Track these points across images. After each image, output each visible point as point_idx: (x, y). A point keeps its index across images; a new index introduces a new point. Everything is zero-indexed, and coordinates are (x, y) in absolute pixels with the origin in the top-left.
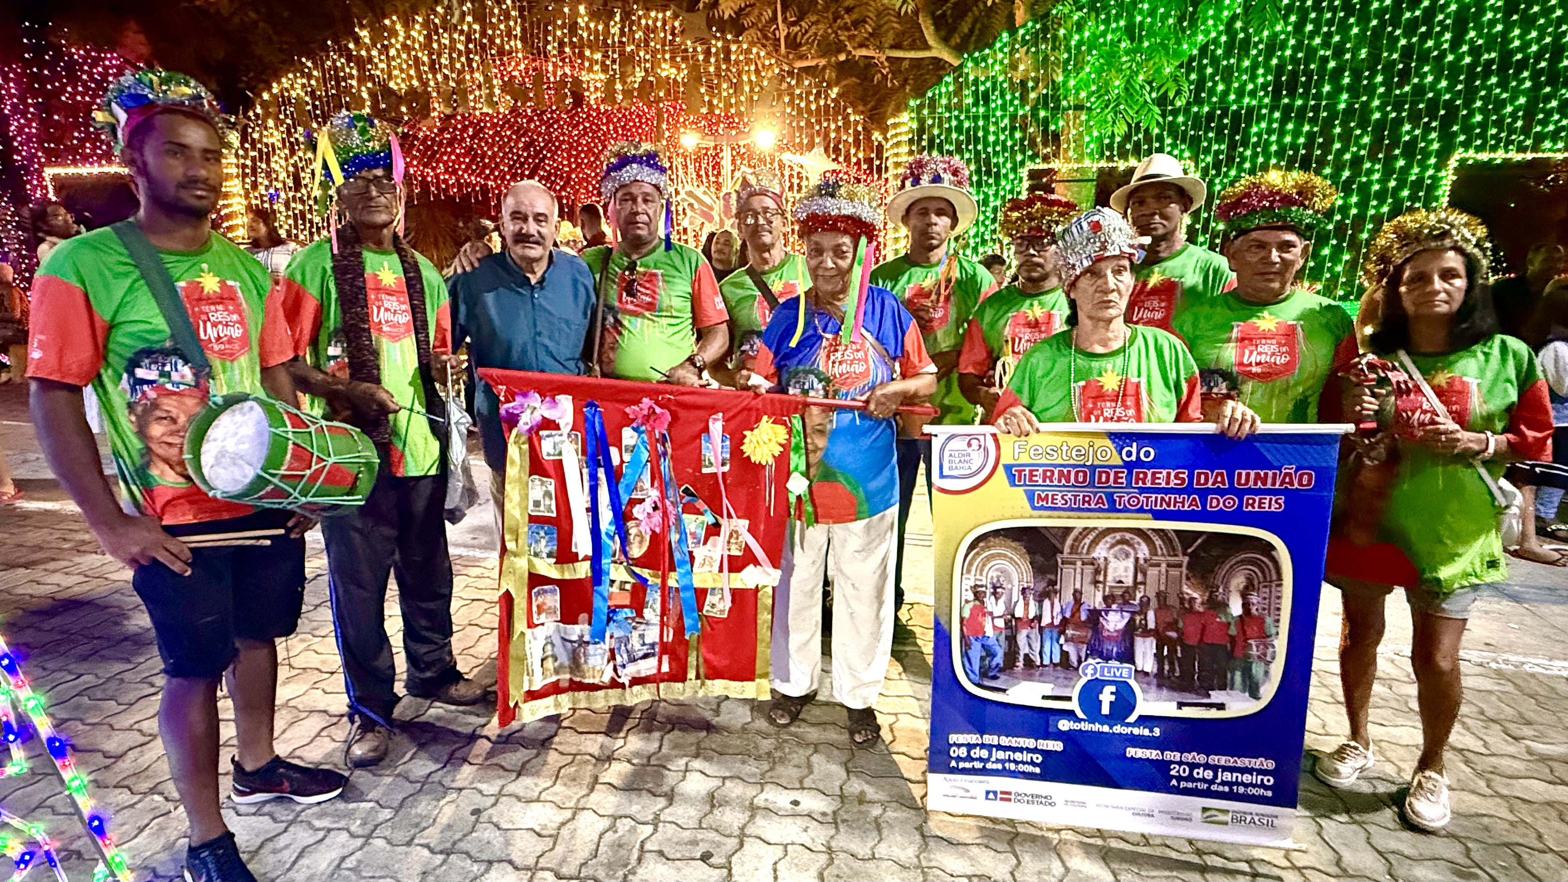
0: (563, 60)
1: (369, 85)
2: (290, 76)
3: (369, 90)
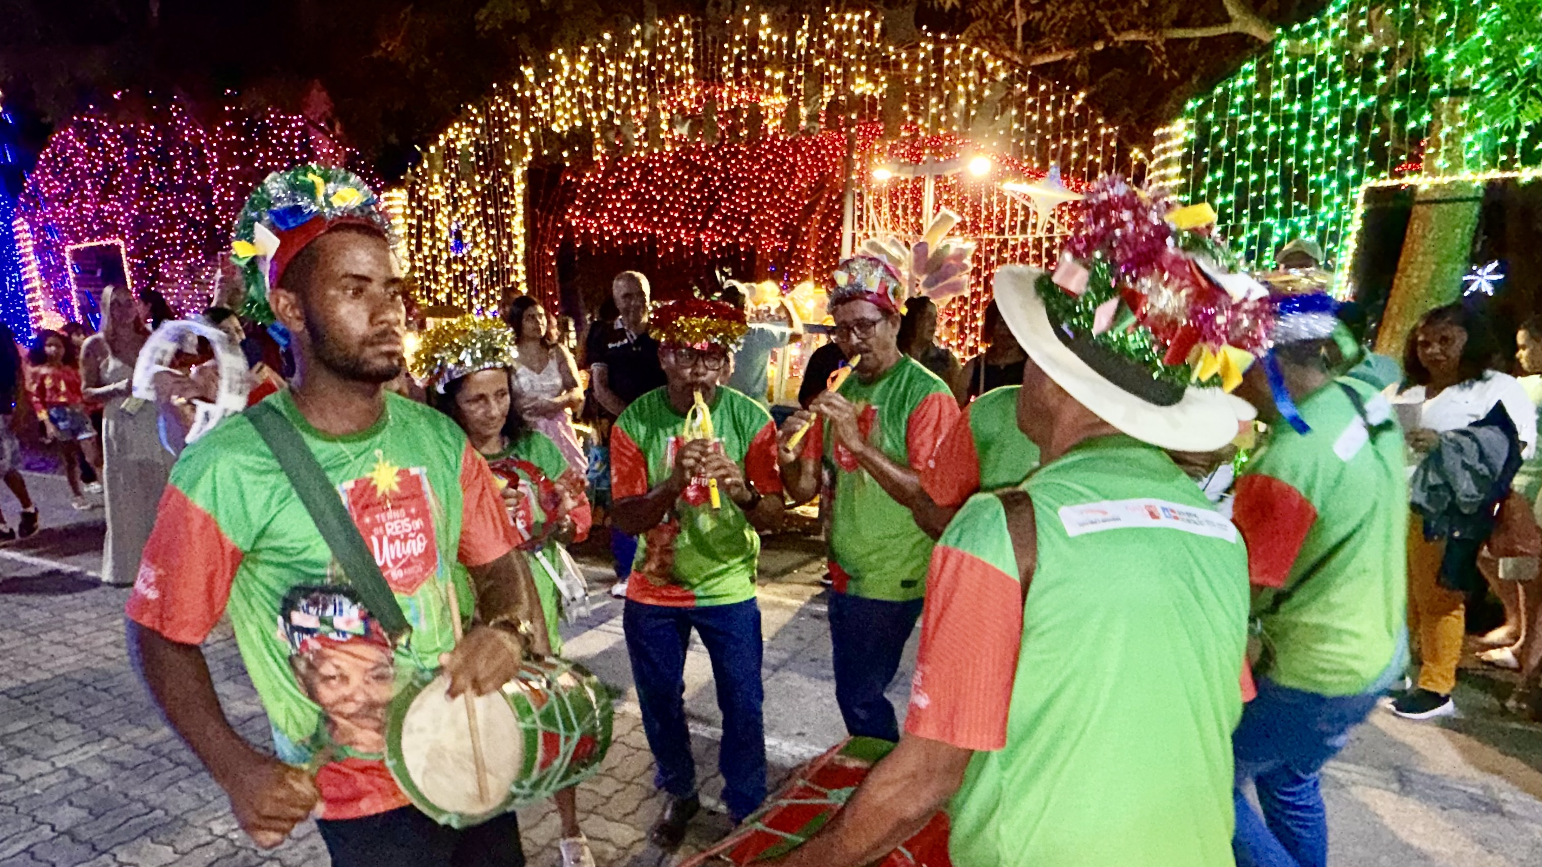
0: (739, 84)
1: (532, 129)
2: (457, 125)
3: (532, 136)
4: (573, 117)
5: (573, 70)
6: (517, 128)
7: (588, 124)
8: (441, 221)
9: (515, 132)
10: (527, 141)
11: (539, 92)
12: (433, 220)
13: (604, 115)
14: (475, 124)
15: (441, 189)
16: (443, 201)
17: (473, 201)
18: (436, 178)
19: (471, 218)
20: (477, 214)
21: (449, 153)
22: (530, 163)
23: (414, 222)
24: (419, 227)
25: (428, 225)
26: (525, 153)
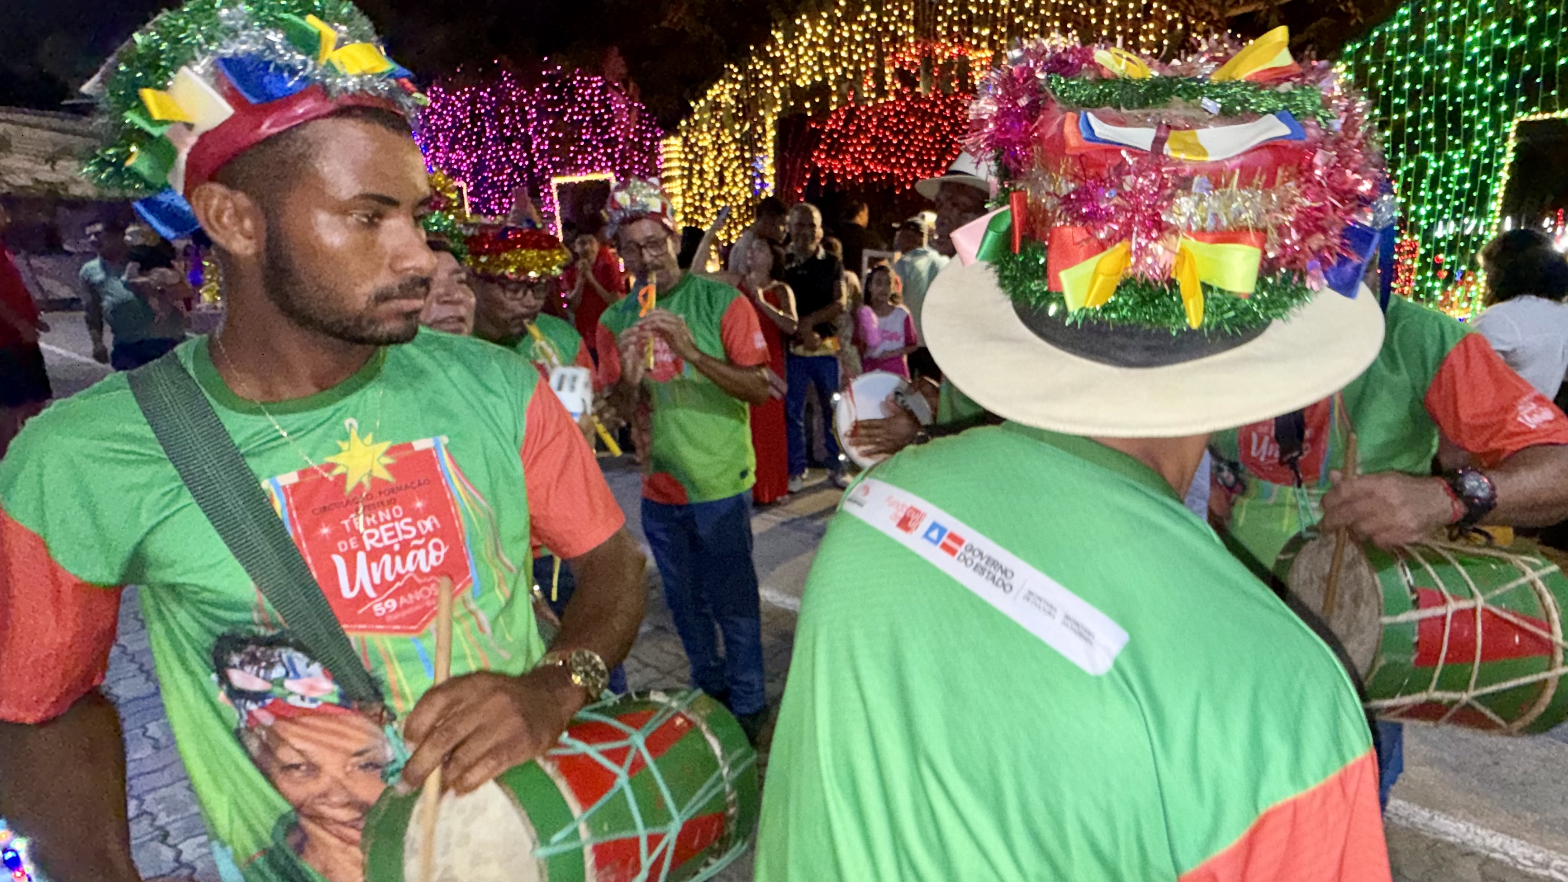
1: (782, 84)
2: (721, 82)
3: (781, 89)
4: (814, 73)
5: (814, 33)
6: (768, 83)
7: (826, 78)
8: (708, 164)
9: (767, 87)
10: (777, 95)
11: (786, 53)
12: (701, 163)
13: (839, 71)
14: (735, 81)
15: (708, 137)
16: (710, 147)
17: (733, 146)
18: (705, 127)
19: (732, 160)
20: (737, 158)
21: (715, 106)
22: (779, 114)
23: (687, 165)
24: (691, 169)
25: (697, 167)
26: (775, 104)
